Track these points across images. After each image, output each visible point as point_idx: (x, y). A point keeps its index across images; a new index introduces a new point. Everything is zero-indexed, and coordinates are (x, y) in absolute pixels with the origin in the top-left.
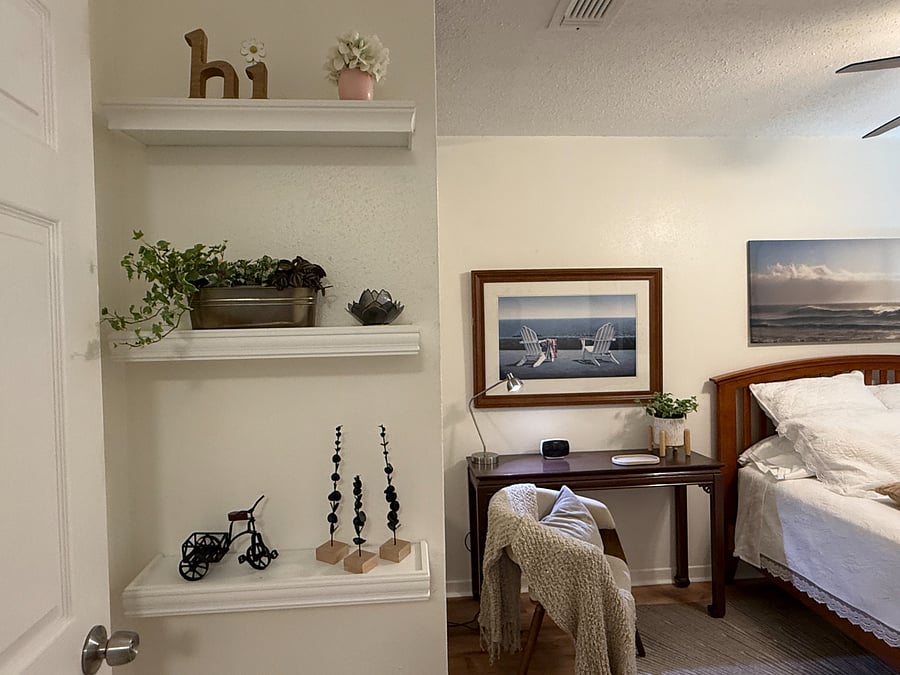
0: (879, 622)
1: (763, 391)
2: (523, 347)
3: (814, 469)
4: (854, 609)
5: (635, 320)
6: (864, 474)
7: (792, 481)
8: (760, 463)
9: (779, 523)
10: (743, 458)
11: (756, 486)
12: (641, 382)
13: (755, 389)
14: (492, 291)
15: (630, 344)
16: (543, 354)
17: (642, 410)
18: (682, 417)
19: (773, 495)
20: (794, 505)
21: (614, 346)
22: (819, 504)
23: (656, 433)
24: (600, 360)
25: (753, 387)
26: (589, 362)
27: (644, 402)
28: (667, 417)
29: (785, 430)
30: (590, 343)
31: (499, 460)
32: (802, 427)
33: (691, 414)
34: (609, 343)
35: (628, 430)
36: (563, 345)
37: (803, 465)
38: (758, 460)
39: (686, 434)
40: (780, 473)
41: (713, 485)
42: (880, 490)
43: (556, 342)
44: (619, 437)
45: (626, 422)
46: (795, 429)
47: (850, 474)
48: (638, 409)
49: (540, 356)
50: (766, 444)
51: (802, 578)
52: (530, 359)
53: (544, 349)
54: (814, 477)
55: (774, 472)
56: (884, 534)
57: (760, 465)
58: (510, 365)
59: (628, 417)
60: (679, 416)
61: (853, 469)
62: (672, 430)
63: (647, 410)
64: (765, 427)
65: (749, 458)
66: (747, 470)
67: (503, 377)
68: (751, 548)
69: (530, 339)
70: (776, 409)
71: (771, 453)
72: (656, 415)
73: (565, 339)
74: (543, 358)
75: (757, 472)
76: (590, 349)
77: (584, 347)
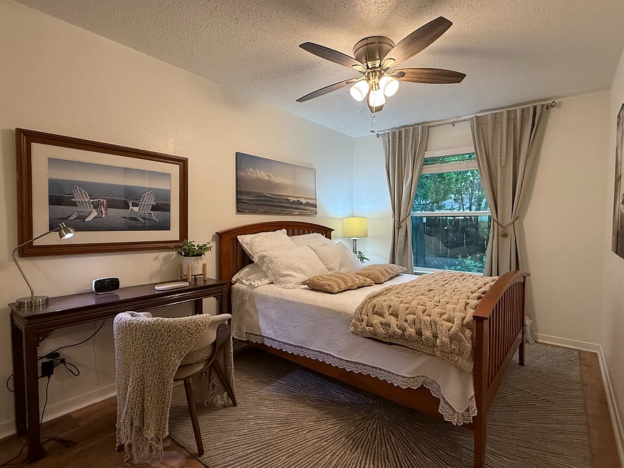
0: (308, 349)
1: (244, 239)
2: (74, 204)
3: (272, 278)
4: (296, 346)
5: (170, 191)
6: (295, 277)
7: (262, 287)
8: (244, 280)
9: (256, 312)
10: (234, 279)
11: (243, 293)
12: (173, 234)
13: (240, 238)
14: (40, 152)
15: (166, 208)
16: (94, 210)
17: (174, 254)
18: (201, 255)
19: (252, 296)
20: (265, 299)
21: (154, 208)
22: (277, 296)
23: (185, 267)
24: (144, 218)
25: (238, 237)
26: (135, 219)
27: (176, 247)
28: (193, 256)
29: (257, 259)
30: (135, 205)
31: (47, 301)
32: (266, 256)
33: (207, 253)
34: (151, 206)
35: (164, 268)
36: (112, 204)
37: (267, 277)
38: (242, 278)
39: (204, 266)
40: (256, 283)
41: (222, 295)
42: (304, 283)
43: (107, 202)
44: (157, 273)
45: (163, 263)
46: (262, 258)
47: (288, 278)
48: (171, 253)
49: (91, 213)
50: (246, 269)
51: (269, 338)
52: (81, 214)
53: (96, 207)
54: (272, 283)
55: (253, 283)
56: (310, 303)
57: (244, 281)
58: (60, 219)
59: (164, 259)
60: (200, 255)
61: (290, 275)
62: (196, 264)
63: (179, 252)
64: (245, 260)
65: (238, 279)
66: (237, 285)
67: (52, 228)
68: (240, 329)
69: (81, 197)
70: (251, 249)
71: (248, 274)
72: (184, 256)
73: (115, 200)
74: (95, 214)
75: (243, 285)
76: (136, 209)
77: (131, 207)
